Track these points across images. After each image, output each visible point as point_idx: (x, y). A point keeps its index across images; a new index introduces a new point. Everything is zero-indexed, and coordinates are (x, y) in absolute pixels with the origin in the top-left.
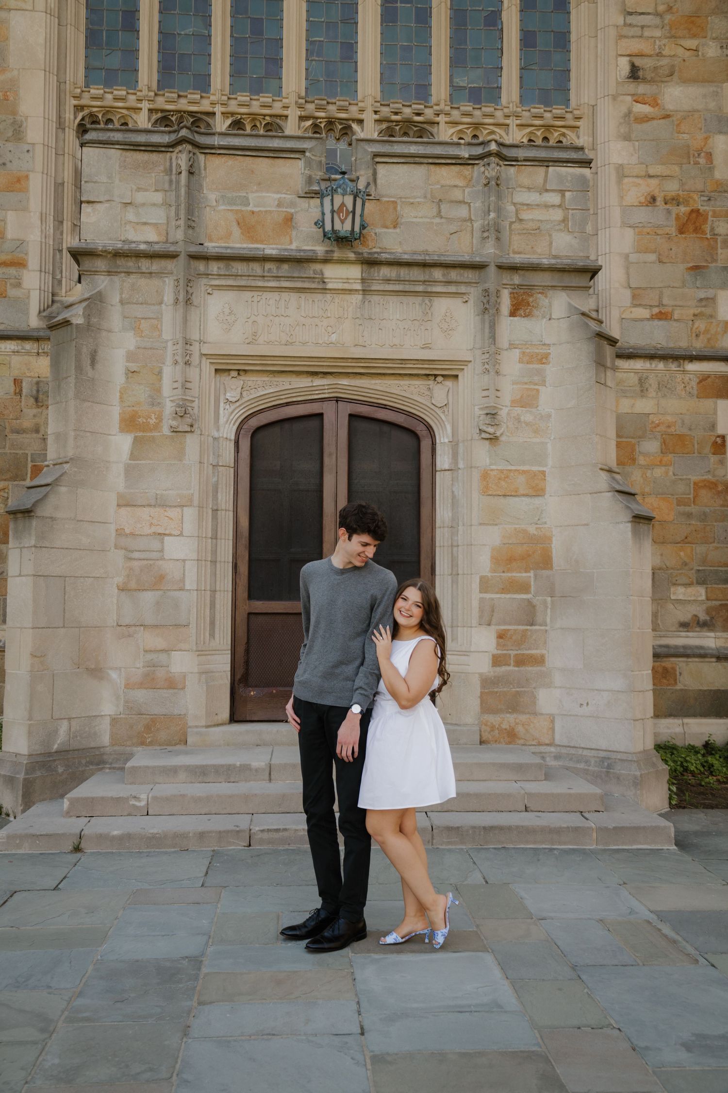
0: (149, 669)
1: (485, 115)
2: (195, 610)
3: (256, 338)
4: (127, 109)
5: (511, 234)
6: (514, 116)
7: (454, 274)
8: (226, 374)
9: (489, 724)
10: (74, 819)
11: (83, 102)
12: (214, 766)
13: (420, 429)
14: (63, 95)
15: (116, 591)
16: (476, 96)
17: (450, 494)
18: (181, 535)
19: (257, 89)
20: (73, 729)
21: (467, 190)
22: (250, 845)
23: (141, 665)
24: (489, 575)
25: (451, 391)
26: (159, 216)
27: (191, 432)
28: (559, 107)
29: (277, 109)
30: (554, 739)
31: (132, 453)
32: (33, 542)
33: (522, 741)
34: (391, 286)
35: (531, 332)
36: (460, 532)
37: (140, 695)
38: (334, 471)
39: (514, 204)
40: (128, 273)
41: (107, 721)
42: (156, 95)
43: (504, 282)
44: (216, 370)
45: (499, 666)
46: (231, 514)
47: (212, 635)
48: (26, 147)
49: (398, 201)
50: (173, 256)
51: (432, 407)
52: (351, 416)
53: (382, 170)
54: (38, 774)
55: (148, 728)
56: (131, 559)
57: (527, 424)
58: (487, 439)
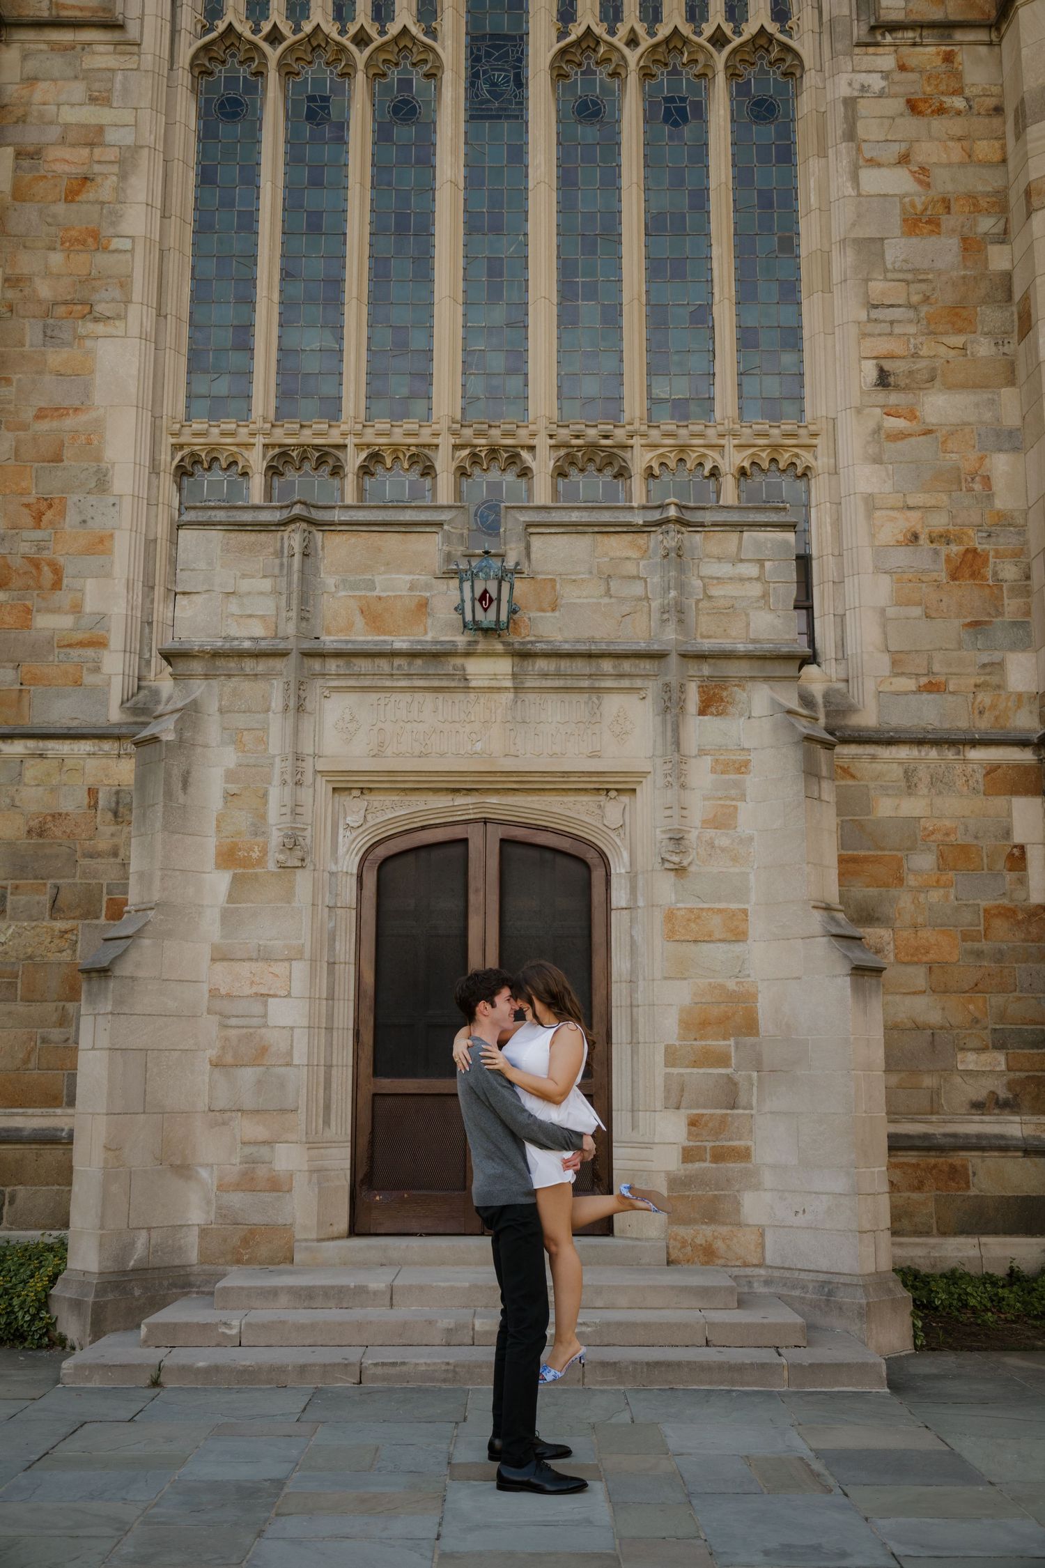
0: (247, 1166)
1: (693, 435)
2: (305, 1091)
3: (382, 749)
4: (237, 445)
5: (697, 614)
6: (729, 435)
7: (627, 666)
8: (347, 793)
9: (679, 1238)
10: (152, 1350)
11: (182, 440)
12: (323, 1287)
13: (591, 857)
14: (158, 433)
15: (208, 1067)
16: (681, 410)
17: (628, 939)
18: (289, 995)
19: (399, 415)
20: (153, 1242)
21: (642, 563)
22: (361, 1383)
23: (238, 1160)
24: (677, 1043)
25: (627, 808)
26: (267, 607)
27: (302, 867)
28: (790, 421)
29: (425, 437)
30: (764, 1259)
31: (230, 895)
32: (109, 1008)
33: (721, 1262)
34: (549, 681)
35: (725, 734)
36: (641, 989)
37: (236, 1200)
38: (482, 912)
39: (702, 578)
40: (229, 676)
41: (196, 1231)
42: (273, 426)
43: (690, 674)
44: (334, 789)
45: (692, 1162)
46: (352, 968)
47: (327, 1122)
48: (112, 500)
49: (558, 579)
50: (283, 654)
51: (605, 829)
52: (502, 840)
53: (536, 542)
54: (110, 1297)
55: (245, 1241)
56: (226, 1026)
57: (723, 850)
58: (672, 870)
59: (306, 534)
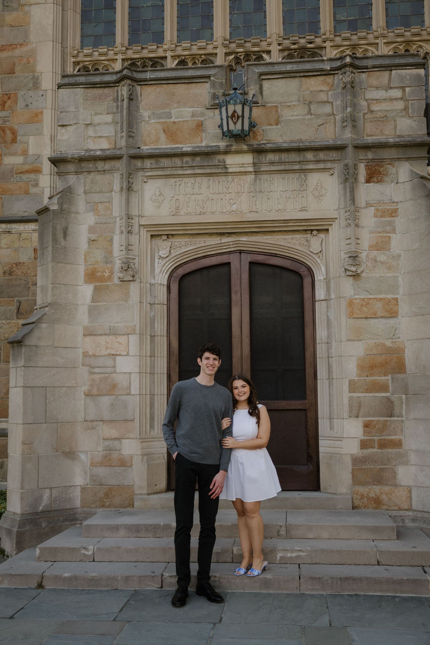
0: (106, 452)
1: (360, 38)
2: (138, 409)
3: (178, 211)
4: (108, 60)
5: (364, 122)
6: (381, 37)
7: (322, 155)
8: (159, 238)
9: (359, 493)
10: (43, 563)
11: (79, 59)
12: (145, 525)
13: (303, 271)
14: (66, 56)
15: (83, 396)
16: (353, 26)
17: (325, 318)
18: (128, 355)
19: (195, 37)
20: (53, 496)
21: (330, 93)
22: (162, 587)
23: (101, 449)
24: (356, 379)
25: (324, 241)
26: (109, 131)
27: (133, 280)
28: (416, 27)
29: (210, 49)
30: (411, 505)
31: (93, 298)
32: (23, 364)
33: (385, 507)
34: (275, 167)
35: (382, 193)
36: (334, 347)
37: (101, 471)
38: (240, 304)
39: (367, 100)
40: (89, 172)
41: (79, 489)
42: (127, 49)
43: (360, 158)
44: (152, 236)
45: (366, 448)
46: (165, 339)
47: (152, 427)
48: (41, 93)
49: (279, 105)
50: (118, 158)
51: (310, 253)
52: (251, 263)
53: (266, 85)
54: (28, 528)
55: (107, 495)
56: (93, 373)
57: (382, 263)
58: (351, 276)
59: (131, 87)
